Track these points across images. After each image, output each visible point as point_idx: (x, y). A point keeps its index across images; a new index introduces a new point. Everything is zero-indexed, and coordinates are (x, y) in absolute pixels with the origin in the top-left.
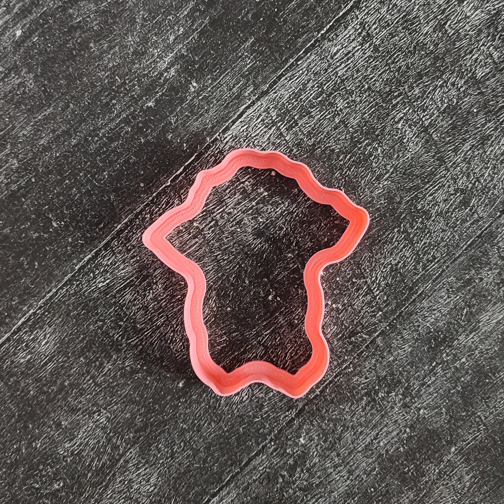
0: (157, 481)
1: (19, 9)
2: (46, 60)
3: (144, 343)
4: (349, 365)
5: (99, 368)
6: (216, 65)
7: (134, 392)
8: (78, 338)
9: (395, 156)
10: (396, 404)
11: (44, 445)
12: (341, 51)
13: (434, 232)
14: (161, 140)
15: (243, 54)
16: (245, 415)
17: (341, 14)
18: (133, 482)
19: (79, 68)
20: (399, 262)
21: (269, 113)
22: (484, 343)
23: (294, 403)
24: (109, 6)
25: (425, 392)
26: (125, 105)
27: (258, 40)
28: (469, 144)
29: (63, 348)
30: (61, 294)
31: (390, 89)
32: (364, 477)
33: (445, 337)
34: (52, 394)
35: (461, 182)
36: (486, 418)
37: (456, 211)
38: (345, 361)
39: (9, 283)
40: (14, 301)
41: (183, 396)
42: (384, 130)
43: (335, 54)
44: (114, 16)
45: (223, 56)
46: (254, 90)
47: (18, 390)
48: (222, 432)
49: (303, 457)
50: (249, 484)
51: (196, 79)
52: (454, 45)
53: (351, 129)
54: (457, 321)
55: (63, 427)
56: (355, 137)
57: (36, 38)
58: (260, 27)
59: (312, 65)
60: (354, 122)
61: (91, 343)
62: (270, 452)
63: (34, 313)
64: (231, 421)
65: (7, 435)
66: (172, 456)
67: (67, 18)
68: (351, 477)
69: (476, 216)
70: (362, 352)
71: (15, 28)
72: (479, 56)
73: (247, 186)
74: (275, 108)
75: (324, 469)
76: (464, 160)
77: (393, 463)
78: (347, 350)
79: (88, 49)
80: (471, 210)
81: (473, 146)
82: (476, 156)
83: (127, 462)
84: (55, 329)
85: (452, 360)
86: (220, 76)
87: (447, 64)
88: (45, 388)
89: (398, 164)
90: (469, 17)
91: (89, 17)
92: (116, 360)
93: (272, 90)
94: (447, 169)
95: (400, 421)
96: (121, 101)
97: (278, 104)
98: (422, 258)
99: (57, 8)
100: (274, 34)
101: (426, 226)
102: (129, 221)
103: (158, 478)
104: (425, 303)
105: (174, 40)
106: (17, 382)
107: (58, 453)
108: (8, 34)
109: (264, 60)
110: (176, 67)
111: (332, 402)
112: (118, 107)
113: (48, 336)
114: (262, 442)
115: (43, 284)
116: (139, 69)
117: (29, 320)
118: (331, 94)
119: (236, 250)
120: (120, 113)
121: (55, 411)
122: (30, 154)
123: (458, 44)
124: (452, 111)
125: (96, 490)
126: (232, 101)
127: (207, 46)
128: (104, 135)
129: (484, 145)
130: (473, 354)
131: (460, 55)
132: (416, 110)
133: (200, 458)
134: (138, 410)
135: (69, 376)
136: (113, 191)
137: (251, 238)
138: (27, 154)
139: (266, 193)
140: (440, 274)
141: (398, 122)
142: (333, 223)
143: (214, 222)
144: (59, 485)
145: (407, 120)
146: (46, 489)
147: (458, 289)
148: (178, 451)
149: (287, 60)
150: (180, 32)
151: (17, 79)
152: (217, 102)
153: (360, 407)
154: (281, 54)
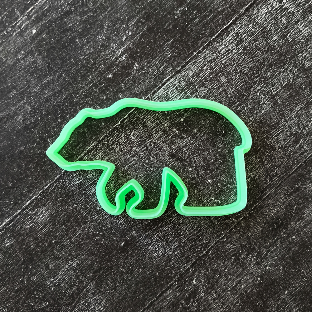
0: (105, 304)
1: (35, 17)
2: (50, 48)
3: (101, 219)
4: (224, 237)
5: (74, 232)
6: (150, 54)
7: (94, 248)
8: (62, 214)
9: (255, 112)
10: (252, 263)
11: (38, 279)
12: (224, 49)
13: (277, 158)
14: (115, 97)
15: (166, 48)
16: (160, 265)
17: (225, 27)
18: (91, 304)
19: (69, 53)
20: (256, 176)
21: (180, 84)
22: (307, 228)
23: (190, 259)
24: (88, 18)
25: (270, 256)
26: (95, 76)
27: (175, 41)
28: (299, 106)
29: (52, 219)
30: (53, 187)
31: (253, 73)
32: (232, 307)
33: (283, 222)
34: (45, 247)
35: (294, 129)
36: (307, 274)
37: (291, 146)
38: (222, 234)
39: (21, 179)
40: (24, 190)
41: (124, 251)
42: (248, 96)
43: (221, 50)
44: (91, 24)
45: (154, 49)
46: (172, 69)
47: (24, 244)
48: (146, 275)
49: (195, 292)
50: (161, 308)
51: (138, 62)
52: (292, 47)
53: (229, 95)
54: (290, 213)
55: (50, 268)
56: (232, 100)
57: (44, 35)
58: (177, 33)
59: (207, 56)
60: (231, 91)
61: (70, 217)
62: (174, 289)
63: (36, 198)
64: (152, 268)
65: (16, 272)
66: (115, 289)
67: (63, 24)
68: (224, 306)
69: (303, 150)
70: (232, 229)
71: (32, 28)
72: (307, 54)
73: (166, 127)
74: (184, 81)
75: (207, 301)
76: (296, 116)
77: (249, 299)
78: (223, 228)
79: (75, 42)
80: (300, 146)
81: (302, 108)
82: (303, 114)
83: (87, 291)
84: (48, 208)
85: (287, 237)
86: (152, 61)
87: (287, 58)
88: (40, 244)
89: (257, 117)
90: (301, 31)
91: (76, 24)
92: (84, 228)
93: (183, 70)
94: (286, 121)
95: (254, 273)
96: (93, 73)
97: (186, 79)
98: (270, 174)
99: (57, 18)
100: (185, 37)
101: (272, 155)
102: (95, 145)
103: (106, 302)
104: (271, 201)
105: (126, 39)
106: (23, 240)
107: (46, 284)
108: (28, 32)
109: (178, 52)
110: (126, 55)
111: (213, 259)
112: (91, 77)
113: (44, 212)
114: (170, 282)
115: (42, 180)
116: (104, 55)
117: (33, 202)
118: (218, 74)
119: (158, 165)
120: (92, 81)
121: (46, 258)
122: (38, 103)
123: (294, 47)
124: (290, 86)
125: (68, 308)
126: (158, 76)
127: (145, 43)
128: (82, 93)
129: (308, 108)
130: (300, 234)
131: (295, 54)
132: (268, 85)
133: (132, 290)
134: (96, 259)
135: (55, 237)
136: (86, 127)
137: (167, 158)
138: (36, 103)
139: (177, 132)
140: (280, 184)
141: (257, 92)
142: (217, 150)
143: (145, 148)
144: (46, 304)
145: (263, 91)
146: (38, 306)
147: (291, 194)
148: (119, 285)
149: (192, 53)
150: (130, 35)
151: (32, 58)
152: (150, 76)
153: (230, 263)
154: (189, 50)
